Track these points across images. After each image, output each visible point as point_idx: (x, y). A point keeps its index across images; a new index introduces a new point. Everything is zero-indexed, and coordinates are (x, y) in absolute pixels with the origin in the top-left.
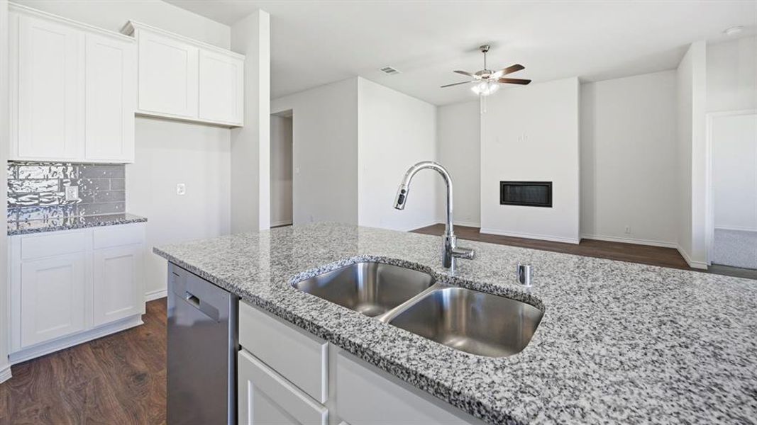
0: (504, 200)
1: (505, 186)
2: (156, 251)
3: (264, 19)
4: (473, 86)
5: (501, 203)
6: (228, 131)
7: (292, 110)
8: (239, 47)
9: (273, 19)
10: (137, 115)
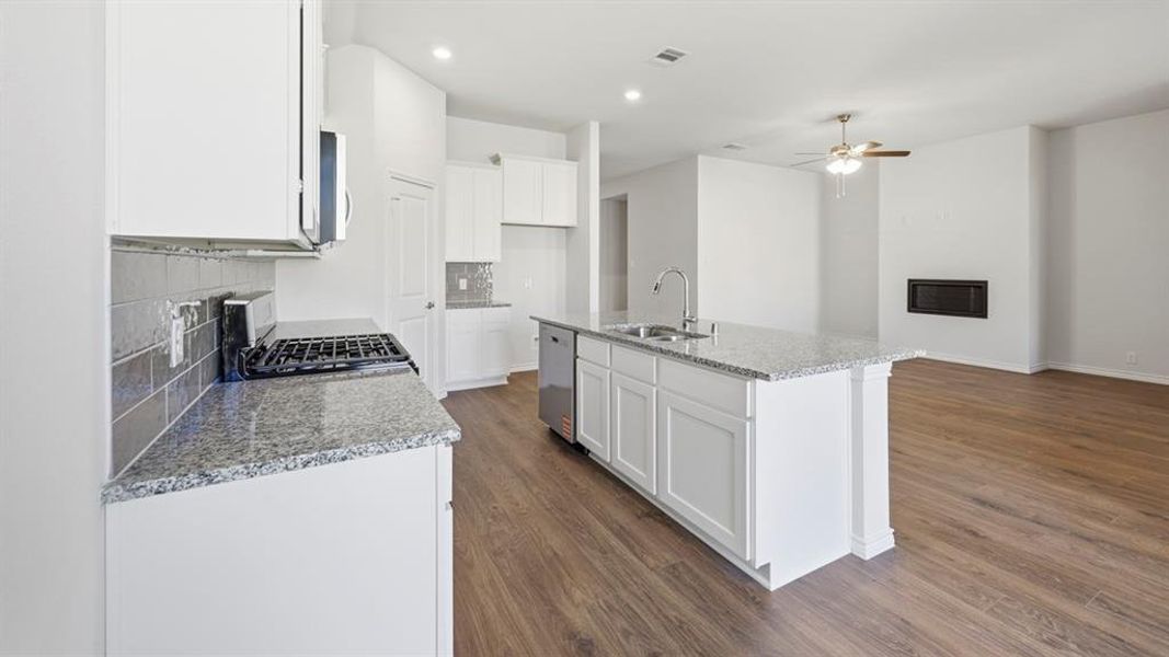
0: (914, 305)
1: (915, 287)
2: (531, 318)
3: (594, 128)
4: (829, 163)
5: (909, 311)
6: (564, 230)
7: (626, 195)
8: (572, 156)
9: (601, 127)
10: (503, 224)
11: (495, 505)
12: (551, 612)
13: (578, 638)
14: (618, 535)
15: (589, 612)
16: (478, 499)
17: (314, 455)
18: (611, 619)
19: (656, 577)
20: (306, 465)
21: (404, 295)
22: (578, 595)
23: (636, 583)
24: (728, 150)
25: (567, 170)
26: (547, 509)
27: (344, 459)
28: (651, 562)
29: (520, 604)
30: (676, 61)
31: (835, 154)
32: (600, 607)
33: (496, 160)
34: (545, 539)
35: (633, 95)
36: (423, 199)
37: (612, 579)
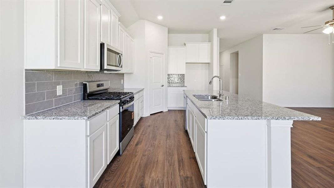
6: (208, 64)
7: (238, 51)
11: (154, 142)
12: (143, 176)
13: (143, 186)
14: (179, 162)
15: (152, 181)
16: (152, 140)
17: (55, 117)
18: (156, 185)
19: (179, 178)
20: (53, 119)
21: (154, 83)
22: (153, 174)
23: (171, 177)
24: (275, 30)
25: (207, 45)
26: (166, 147)
27: (61, 119)
28: (182, 173)
29: (137, 171)
30: (232, 3)
31: (327, 25)
32: (156, 180)
33: (185, 44)
34: (158, 156)
35: (223, 18)
36: (160, 57)
37: (166, 174)
